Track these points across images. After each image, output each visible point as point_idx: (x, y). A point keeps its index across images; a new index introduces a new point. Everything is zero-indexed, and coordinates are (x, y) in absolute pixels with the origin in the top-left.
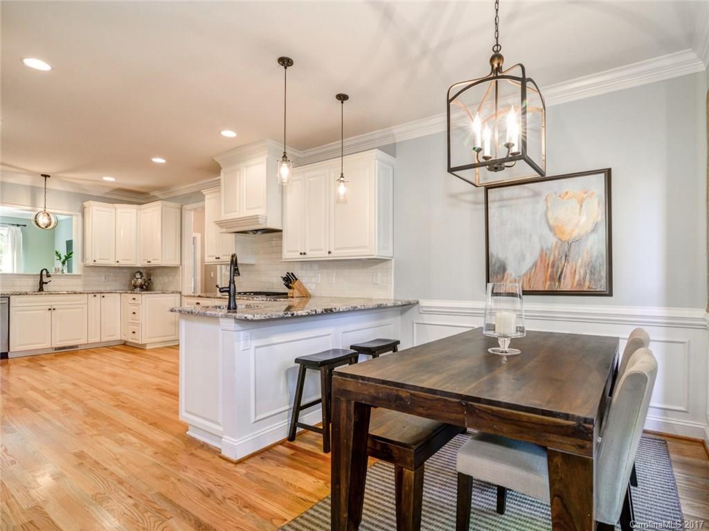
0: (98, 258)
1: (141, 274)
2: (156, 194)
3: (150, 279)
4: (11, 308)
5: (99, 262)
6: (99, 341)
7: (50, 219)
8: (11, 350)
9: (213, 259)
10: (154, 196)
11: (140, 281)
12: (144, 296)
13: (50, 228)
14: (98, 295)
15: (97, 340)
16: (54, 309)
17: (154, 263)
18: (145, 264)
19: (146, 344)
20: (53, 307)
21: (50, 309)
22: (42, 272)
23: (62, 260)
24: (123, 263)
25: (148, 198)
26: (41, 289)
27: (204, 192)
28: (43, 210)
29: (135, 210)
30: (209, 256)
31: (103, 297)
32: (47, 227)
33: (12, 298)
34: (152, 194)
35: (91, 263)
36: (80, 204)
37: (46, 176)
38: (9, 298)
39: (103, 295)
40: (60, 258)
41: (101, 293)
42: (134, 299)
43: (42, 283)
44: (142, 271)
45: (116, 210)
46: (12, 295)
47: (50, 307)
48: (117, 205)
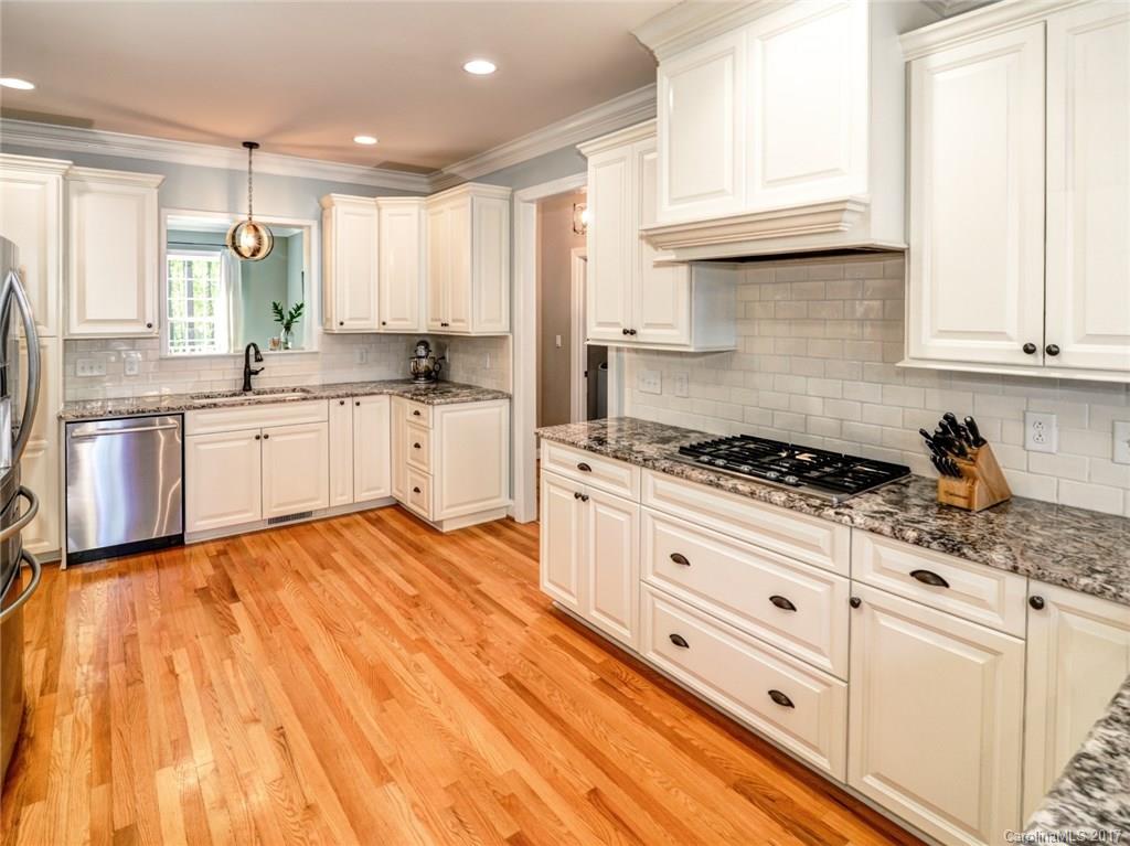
0: (347, 316)
1: (426, 345)
2: (455, 169)
3: (443, 358)
4: (186, 438)
5: (350, 326)
6: (351, 501)
7: (259, 239)
8: (188, 530)
9: (616, 333)
10: (453, 176)
11: (424, 363)
12: (438, 409)
13: (260, 256)
14: (348, 401)
15: (346, 499)
16: (266, 437)
17: (456, 328)
18: (437, 328)
19: (442, 521)
20: (265, 432)
21: (258, 438)
22: (248, 347)
23: (285, 322)
24: (395, 326)
25: (440, 180)
26: (247, 387)
27: (585, 149)
28: (246, 218)
29: (414, 210)
30: (600, 324)
31: (358, 404)
32: (253, 255)
33: (189, 415)
34: (447, 171)
35: (336, 328)
36: (315, 201)
37: (251, 145)
38: (183, 415)
39: (357, 399)
40: (282, 318)
41: (353, 395)
42: (417, 413)
43: (249, 373)
44: (428, 339)
45: (379, 209)
46: (188, 409)
47: (258, 432)
48: (382, 200)
